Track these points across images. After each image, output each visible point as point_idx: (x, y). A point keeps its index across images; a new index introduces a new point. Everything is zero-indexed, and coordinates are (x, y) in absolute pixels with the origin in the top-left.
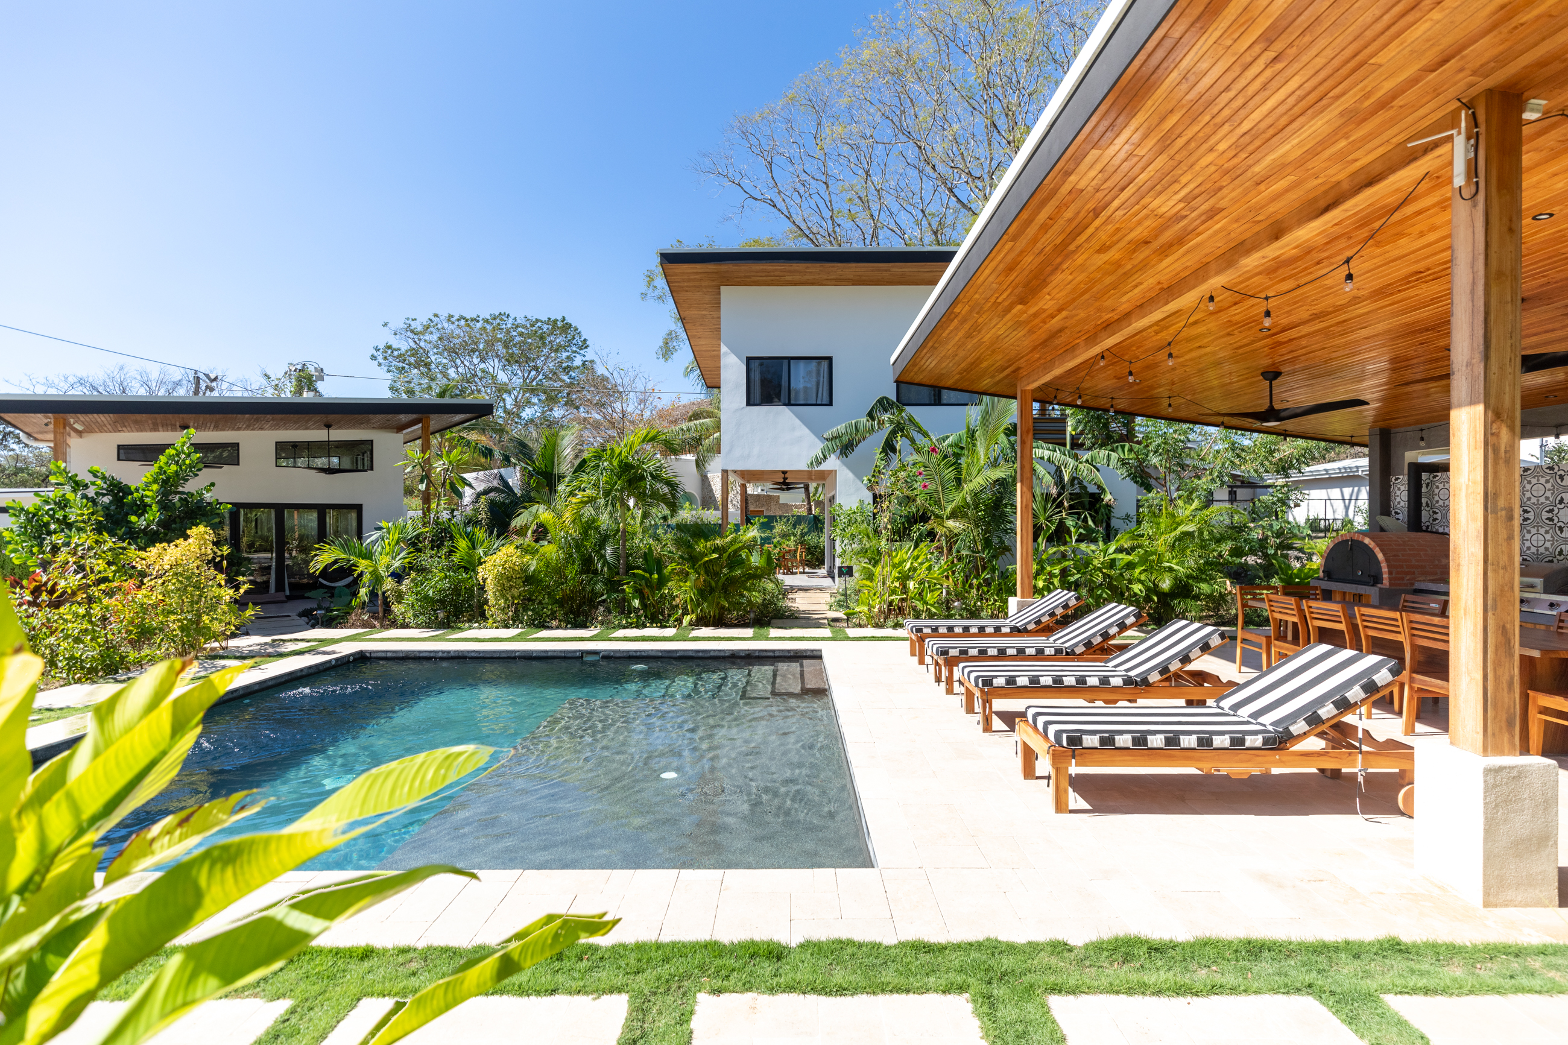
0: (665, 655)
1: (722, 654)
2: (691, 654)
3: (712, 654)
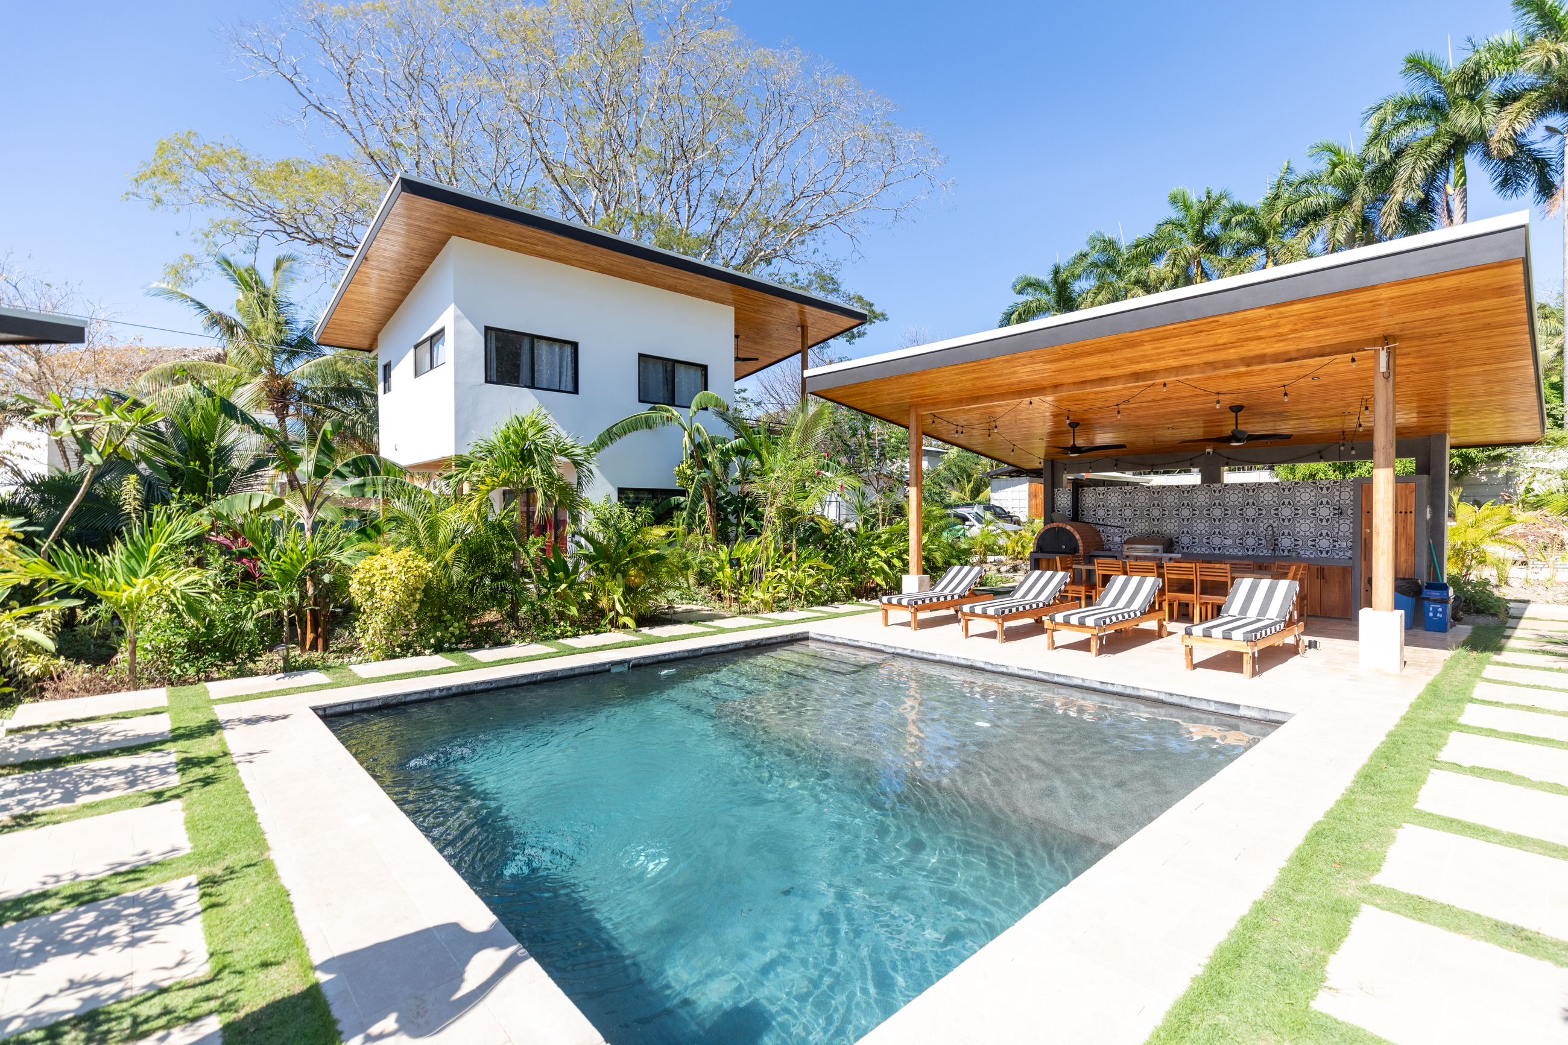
0: (691, 654)
1: (738, 646)
2: (713, 650)
3: (730, 647)
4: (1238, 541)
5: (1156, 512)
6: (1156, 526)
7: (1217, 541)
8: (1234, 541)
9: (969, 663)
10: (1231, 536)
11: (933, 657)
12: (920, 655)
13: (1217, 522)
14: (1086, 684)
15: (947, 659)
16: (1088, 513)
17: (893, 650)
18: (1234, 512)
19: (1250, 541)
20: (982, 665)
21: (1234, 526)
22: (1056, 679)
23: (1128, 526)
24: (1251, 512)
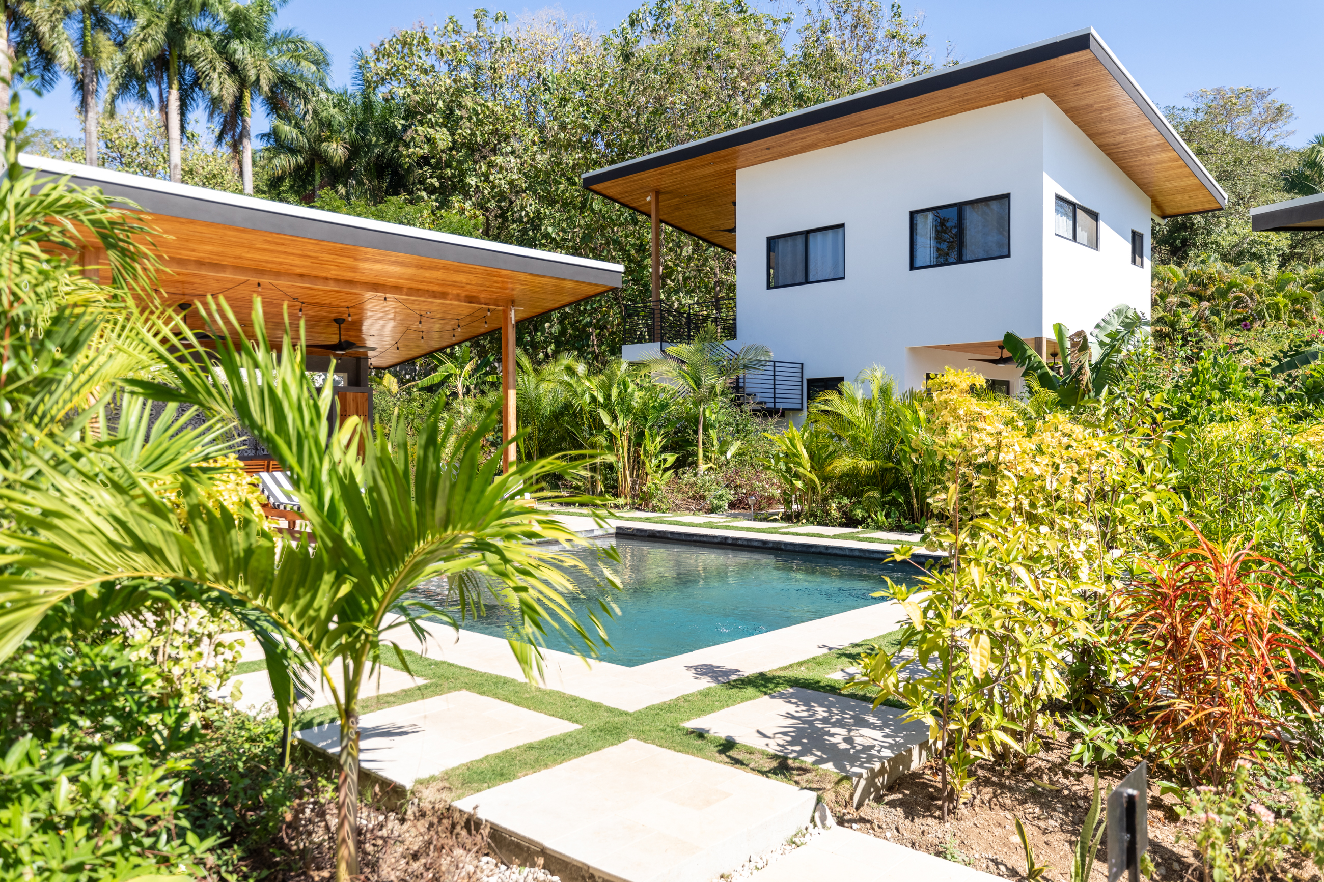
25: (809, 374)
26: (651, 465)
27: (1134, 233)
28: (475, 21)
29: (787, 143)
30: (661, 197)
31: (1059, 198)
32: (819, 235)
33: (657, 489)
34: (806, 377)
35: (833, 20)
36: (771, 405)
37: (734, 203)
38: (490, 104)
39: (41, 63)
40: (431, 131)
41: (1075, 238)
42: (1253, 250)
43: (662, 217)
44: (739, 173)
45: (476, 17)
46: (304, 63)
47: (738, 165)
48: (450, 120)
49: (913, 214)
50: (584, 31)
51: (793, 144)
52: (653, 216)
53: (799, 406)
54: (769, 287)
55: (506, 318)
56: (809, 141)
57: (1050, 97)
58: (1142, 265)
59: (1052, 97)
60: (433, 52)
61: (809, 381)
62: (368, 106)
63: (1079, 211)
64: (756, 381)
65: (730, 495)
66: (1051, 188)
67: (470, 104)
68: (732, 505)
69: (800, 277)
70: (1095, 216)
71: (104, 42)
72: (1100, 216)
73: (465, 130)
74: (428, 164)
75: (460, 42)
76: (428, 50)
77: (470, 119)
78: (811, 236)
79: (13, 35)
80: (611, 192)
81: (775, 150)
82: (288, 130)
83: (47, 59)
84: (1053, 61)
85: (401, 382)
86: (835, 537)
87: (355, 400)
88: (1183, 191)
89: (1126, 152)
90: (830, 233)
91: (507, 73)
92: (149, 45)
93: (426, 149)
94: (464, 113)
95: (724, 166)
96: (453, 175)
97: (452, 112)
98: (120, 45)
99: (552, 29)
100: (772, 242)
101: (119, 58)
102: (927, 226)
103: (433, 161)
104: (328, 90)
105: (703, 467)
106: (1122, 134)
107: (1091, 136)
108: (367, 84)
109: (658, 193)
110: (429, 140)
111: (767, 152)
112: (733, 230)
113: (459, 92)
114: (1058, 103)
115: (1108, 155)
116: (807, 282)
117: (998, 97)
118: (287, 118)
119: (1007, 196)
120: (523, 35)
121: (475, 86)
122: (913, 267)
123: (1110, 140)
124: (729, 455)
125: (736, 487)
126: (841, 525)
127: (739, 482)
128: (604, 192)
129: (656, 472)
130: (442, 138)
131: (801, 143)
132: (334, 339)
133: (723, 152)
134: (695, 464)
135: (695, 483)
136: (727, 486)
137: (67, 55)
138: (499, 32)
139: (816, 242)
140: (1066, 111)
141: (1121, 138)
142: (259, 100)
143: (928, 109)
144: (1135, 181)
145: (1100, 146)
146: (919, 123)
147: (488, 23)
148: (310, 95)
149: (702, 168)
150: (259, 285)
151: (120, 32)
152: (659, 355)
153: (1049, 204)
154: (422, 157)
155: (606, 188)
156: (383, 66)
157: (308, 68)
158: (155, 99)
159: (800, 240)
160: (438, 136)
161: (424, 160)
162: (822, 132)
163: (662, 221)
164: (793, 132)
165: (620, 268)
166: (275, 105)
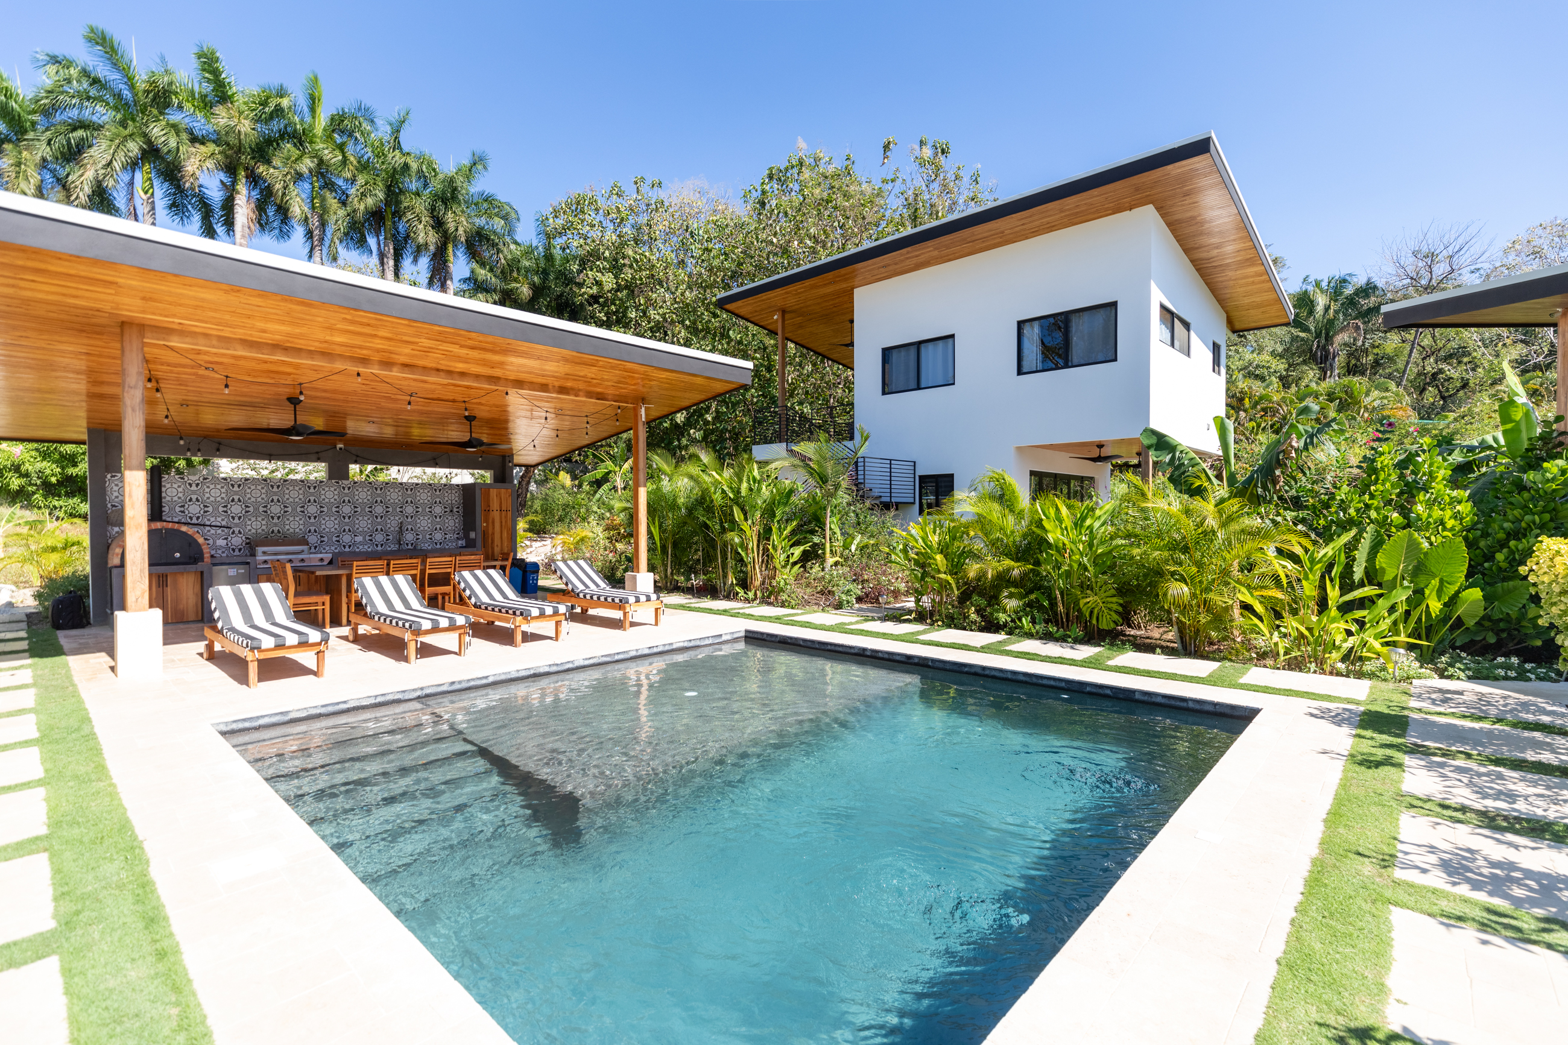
4: (368, 538)
5: (276, 509)
6: (276, 525)
7: (347, 538)
8: (364, 538)
9: (532, 672)
10: (361, 533)
11: (484, 681)
12: (464, 685)
13: (347, 520)
14: (639, 653)
15: (503, 677)
16: (172, 509)
17: (419, 693)
18: (363, 509)
19: (379, 538)
20: (547, 669)
21: (363, 523)
22: (617, 657)
23: (237, 525)
24: (379, 509)
25: (921, 471)
26: (780, 558)
27: (1214, 344)
28: (635, 187)
29: (902, 261)
30: (787, 316)
31: (1163, 307)
32: (930, 345)
33: (786, 584)
34: (918, 473)
35: (924, 188)
36: (888, 499)
37: (852, 321)
38: (647, 254)
39: (279, 217)
40: (599, 274)
41: (1172, 345)
42: (1257, 372)
43: (787, 335)
44: (855, 290)
45: (636, 183)
46: (497, 219)
47: (856, 283)
48: (616, 268)
49: (1021, 324)
50: (723, 197)
51: (908, 262)
52: (780, 332)
53: (912, 500)
54: (884, 393)
55: (636, 415)
56: (922, 258)
57: (1157, 208)
58: (1219, 373)
59: (1158, 209)
60: (601, 211)
61: (920, 477)
62: (549, 257)
63: (1176, 320)
64: (875, 480)
65: (857, 590)
66: (1157, 297)
67: (630, 253)
68: (859, 600)
69: (913, 385)
70: (1187, 325)
71: (332, 202)
72: (1192, 327)
73: (628, 274)
74: (597, 302)
75: (624, 204)
76: (597, 210)
77: (631, 266)
78: (923, 346)
79: (253, 193)
80: (742, 312)
81: (891, 268)
82: (482, 273)
83: (283, 211)
84: (1169, 167)
85: (574, 478)
86: (984, 649)
87: (499, 495)
88: (1259, 306)
89: (1215, 267)
90: (940, 343)
91: (659, 228)
92: (370, 201)
93: (595, 290)
94: (627, 261)
95: (844, 285)
96: (617, 311)
97: (616, 260)
98: (344, 203)
99: (698, 195)
100: (887, 353)
101: (342, 213)
102: (1033, 334)
103: (601, 300)
104: (516, 243)
105: (830, 560)
106: (1217, 248)
107: (1186, 251)
108: (549, 237)
109: (784, 312)
110: (597, 282)
111: (883, 270)
112: (852, 344)
113: (623, 244)
114: (1163, 216)
115: (1197, 270)
116: (919, 388)
117: (1107, 209)
118: (483, 265)
119: (1114, 304)
120: (674, 200)
121: (636, 241)
122: (1020, 372)
123: (1204, 255)
124: (853, 548)
125: (863, 581)
126: (982, 630)
127: (866, 577)
128: (737, 311)
129: (784, 567)
130: (608, 281)
131: (915, 261)
132: (465, 437)
133: (843, 271)
134: (822, 559)
135: (823, 578)
136: (854, 581)
137: (298, 207)
138: (654, 195)
139: (927, 352)
140: (1169, 225)
141: (1215, 252)
142: (460, 253)
143: (1037, 223)
144: (1215, 297)
145: (1192, 261)
146: (1027, 238)
147: (645, 188)
148: (501, 246)
149: (823, 287)
150: (358, 374)
151: (343, 193)
152: (784, 453)
153: (1155, 313)
154: (592, 296)
155: (738, 308)
156: (560, 222)
157: (498, 224)
158: (374, 247)
159: (913, 350)
160: (604, 279)
161: (594, 299)
162: (936, 249)
163: (788, 339)
164: (909, 249)
165: (749, 365)
166: (473, 253)
